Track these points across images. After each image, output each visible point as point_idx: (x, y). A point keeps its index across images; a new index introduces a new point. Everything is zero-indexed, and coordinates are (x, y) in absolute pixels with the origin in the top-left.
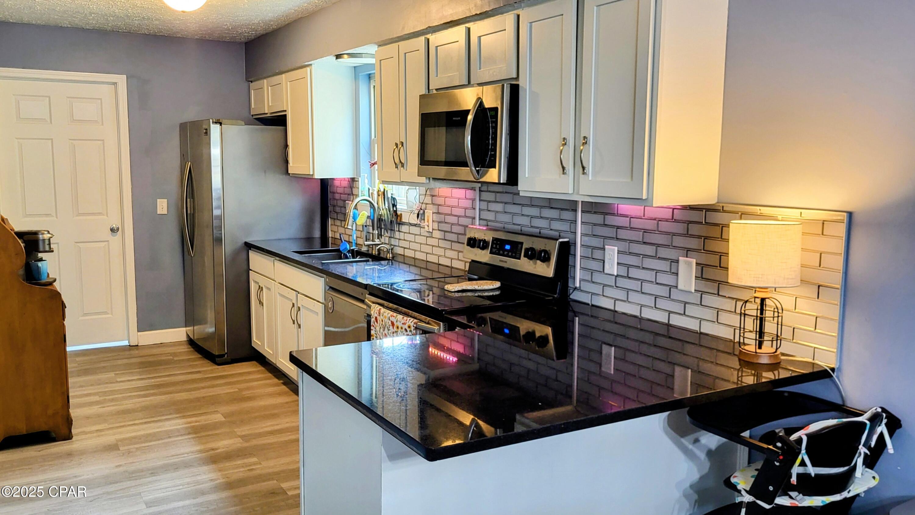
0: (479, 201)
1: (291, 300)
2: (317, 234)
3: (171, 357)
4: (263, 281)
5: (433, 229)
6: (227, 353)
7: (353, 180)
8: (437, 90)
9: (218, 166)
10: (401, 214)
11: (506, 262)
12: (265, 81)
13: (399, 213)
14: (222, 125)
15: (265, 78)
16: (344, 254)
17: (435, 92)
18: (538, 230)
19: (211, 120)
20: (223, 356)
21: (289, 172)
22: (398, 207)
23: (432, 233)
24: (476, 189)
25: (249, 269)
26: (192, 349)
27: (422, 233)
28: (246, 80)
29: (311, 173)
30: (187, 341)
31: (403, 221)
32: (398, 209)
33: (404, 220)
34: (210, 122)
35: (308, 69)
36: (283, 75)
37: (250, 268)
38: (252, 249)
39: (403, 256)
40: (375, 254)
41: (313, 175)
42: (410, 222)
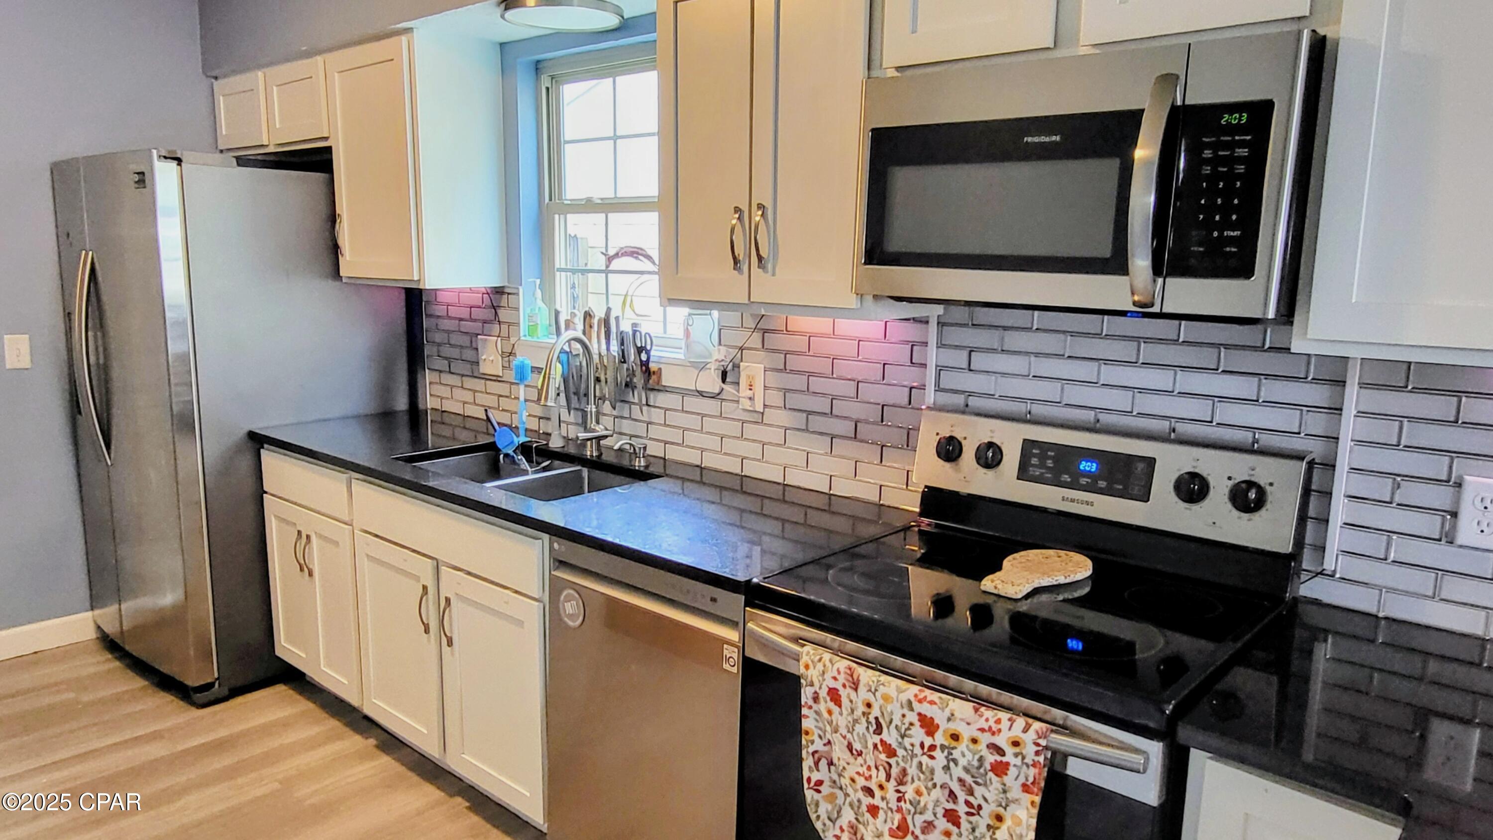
0: (938, 347)
1: (417, 579)
2: (402, 403)
3: (72, 695)
4: (308, 523)
5: (765, 406)
6: (217, 679)
7: (499, 291)
8: (898, 69)
9: (177, 260)
10: (660, 369)
11: (1092, 504)
12: (260, 74)
13: (653, 366)
14: (183, 164)
15: (260, 67)
16: (507, 455)
17: (892, 73)
18: (1166, 424)
19: (155, 152)
20: (208, 686)
21: (341, 274)
22: (652, 353)
23: (763, 413)
24: (931, 320)
25: (260, 492)
26: (117, 664)
27: (726, 413)
28: (204, 73)
29: (416, 278)
30: (98, 638)
31: (664, 384)
32: (652, 359)
33: (667, 380)
34: (151, 156)
35: (404, 38)
36: (319, 59)
37: (265, 489)
38: (266, 446)
39: (698, 469)
40: (591, 456)
41: (419, 280)
42: (698, 389)
